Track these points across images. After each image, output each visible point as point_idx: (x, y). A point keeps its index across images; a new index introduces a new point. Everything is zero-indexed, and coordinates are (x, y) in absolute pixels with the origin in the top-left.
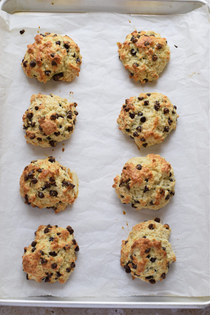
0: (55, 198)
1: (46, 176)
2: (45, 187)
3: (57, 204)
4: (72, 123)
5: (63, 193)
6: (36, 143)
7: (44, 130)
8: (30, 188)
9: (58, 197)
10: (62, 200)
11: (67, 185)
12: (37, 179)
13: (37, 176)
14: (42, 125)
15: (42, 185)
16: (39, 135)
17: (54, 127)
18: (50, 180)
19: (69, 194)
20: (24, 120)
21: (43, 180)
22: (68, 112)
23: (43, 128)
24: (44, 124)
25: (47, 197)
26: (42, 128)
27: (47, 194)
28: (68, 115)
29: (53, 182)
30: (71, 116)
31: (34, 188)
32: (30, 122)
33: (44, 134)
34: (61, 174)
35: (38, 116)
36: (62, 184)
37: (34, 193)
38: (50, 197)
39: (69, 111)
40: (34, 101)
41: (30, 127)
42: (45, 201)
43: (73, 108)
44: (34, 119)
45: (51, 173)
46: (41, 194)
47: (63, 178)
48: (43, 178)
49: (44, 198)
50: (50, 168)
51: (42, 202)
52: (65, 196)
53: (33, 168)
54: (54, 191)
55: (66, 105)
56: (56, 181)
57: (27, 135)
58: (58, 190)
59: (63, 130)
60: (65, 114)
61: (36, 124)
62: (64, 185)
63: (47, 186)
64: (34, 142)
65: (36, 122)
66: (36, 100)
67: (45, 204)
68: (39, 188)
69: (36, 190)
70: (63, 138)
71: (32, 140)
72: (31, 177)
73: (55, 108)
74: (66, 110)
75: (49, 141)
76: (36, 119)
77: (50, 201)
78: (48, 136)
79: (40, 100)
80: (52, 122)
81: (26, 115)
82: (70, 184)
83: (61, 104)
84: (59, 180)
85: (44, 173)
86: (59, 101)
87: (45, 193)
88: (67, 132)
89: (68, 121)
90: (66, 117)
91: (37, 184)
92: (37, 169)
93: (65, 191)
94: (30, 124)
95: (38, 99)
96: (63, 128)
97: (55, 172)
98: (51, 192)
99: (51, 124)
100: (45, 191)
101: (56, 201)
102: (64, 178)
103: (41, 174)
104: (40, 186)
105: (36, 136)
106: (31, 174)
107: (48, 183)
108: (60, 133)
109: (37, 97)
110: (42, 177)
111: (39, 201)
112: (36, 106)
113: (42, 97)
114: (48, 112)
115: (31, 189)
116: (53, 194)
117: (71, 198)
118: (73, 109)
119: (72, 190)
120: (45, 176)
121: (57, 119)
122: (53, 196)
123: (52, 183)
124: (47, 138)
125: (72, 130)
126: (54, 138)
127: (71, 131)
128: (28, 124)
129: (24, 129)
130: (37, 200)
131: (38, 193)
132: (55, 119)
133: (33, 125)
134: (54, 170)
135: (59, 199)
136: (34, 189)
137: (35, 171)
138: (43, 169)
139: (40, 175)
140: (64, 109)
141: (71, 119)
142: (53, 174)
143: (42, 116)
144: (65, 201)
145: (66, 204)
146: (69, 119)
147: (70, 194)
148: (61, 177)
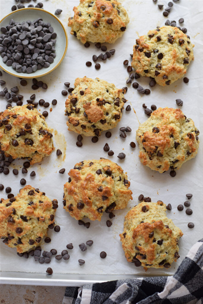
0: (30, 147)
1: (21, 122)
2: (20, 134)
3: (33, 154)
4: (119, 111)
5: (39, 142)
6: (79, 130)
7: (89, 116)
8: (4, 134)
9: (34, 147)
10: (38, 150)
11: (44, 133)
12: (12, 126)
13: (12, 121)
14: (87, 111)
15: (16, 132)
16: (83, 122)
17: (100, 113)
18: (25, 128)
19: (45, 144)
20: (67, 105)
21: (18, 126)
22: (115, 99)
23: (89, 114)
24: (90, 110)
25: (22, 146)
26: (87, 114)
27: (22, 142)
28: (115, 102)
29: (29, 130)
30: (119, 102)
31: (8, 135)
32: (74, 108)
33: (90, 122)
34: (39, 121)
35: (84, 101)
36: (39, 132)
37: (8, 140)
38: (25, 146)
39: (117, 97)
40: (79, 85)
41: (73, 112)
42: (19, 150)
43: (122, 94)
44: (78, 104)
45: (27, 119)
46: (14, 142)
47: (40, 126)
48: (18, 125)
49: (19, 146)
50: (27, 115)
51: (16, 151)
52: (41, 146)
53: (8, 114)
54: (29, 140)
55: (114, 91)
56: (32, 129)
57: (70, 121)
58: (34, 139)
59: (110, 118)
60: (112, 101)
61: (80, 110)
62: (41, 133)
63: (22, 134)
64: (76, 130)
65: (81, 107)
66: (81, 84)
67: (19, 154)
68: (13, 136)
69: (10, 137)
70: (108, 127)
71: (75, 127)
72: (5, 123)
73: (102, 93)
74: (114, 96)
75: (94, 129)
76: (81, 104)
77: (25, 150)
78: (93, 124)
79: (85, 83)
80: (99, 108)
81: (70, 100)
82: (48, 132)
83: (108, 89)
84: (36, 127)
85: (19, 119)
86: (106, 86)
87: (19, 140)
88: (113, 121)
89: (115, 108)
90: (113, 104)
91: (11, 130)
92: (12, 115)
93: (41, 140)
94: (73, 110)
95: (84, 83)
96: (110, 115)
97: (31, 119)
98: (26, 139)
99: (98, 110)
100: (19, 138)
101: (31, 151)
102: (42, 126)
103: (16, 120)
104: (14, 133)
105: (80, 122)
106: (6, 119)
107: (23, 130)
108: (107, 121)
109: (83, 80)
110: (16, 123)
111: (13, 150)
112: (81, 90)
113: (87, 81)
114: (94, 97)
115: (5, 136)
116: (28, 142)
117: (48, 148)
118: (121, 96)
119: (49, 139)
120: (19, 123)
121: (103, 105)
122: (28, 144)
123: (27, 130)
124: (92, 126)
125: (120, 118)
126: (99, 125)
127: (117, 120)
128: (72, 109)
129: (66, 115)
130: (10, 149)
131: (12, 140)
132: (102, 105)
133: (78, 112)
134: (31, 117)
135: (35, 148)
136: (8, 137)
137: (10, 116)
138: (19, 115)
139: (14, 121)
140: (111, 96)
141: (119, 106)
142: (29, 120)
143: (88, 102)
144: (41, 151)
145: (43, 155)
146: (116, 106)
147: (47, 144)
148: (38, 125)
